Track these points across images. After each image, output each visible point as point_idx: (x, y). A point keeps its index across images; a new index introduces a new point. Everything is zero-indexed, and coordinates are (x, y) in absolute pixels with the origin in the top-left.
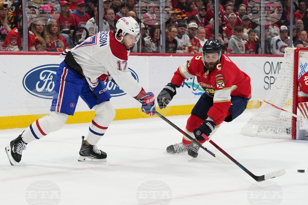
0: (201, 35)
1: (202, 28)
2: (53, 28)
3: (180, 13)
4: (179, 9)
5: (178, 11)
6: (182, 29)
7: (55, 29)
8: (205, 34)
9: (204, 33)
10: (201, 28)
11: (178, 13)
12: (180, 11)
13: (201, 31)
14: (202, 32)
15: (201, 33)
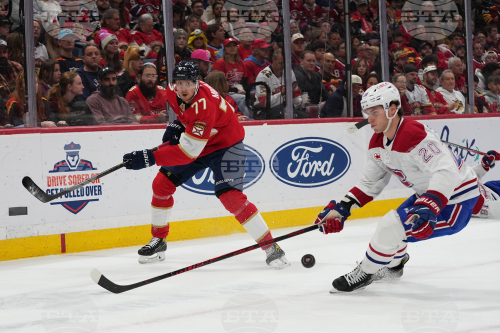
0: (448, 82)
1: (449, 72)
3: (413, 53)
4: (412, 48)
5: (411, 50)
6: (413, 75)
8: (454, 80)
9: (452, 79)
10: (447, 72)
11: (409, 54)
12: (413, 51)
13: (447, 77)
14: (449, 77)
15: (448, 79)
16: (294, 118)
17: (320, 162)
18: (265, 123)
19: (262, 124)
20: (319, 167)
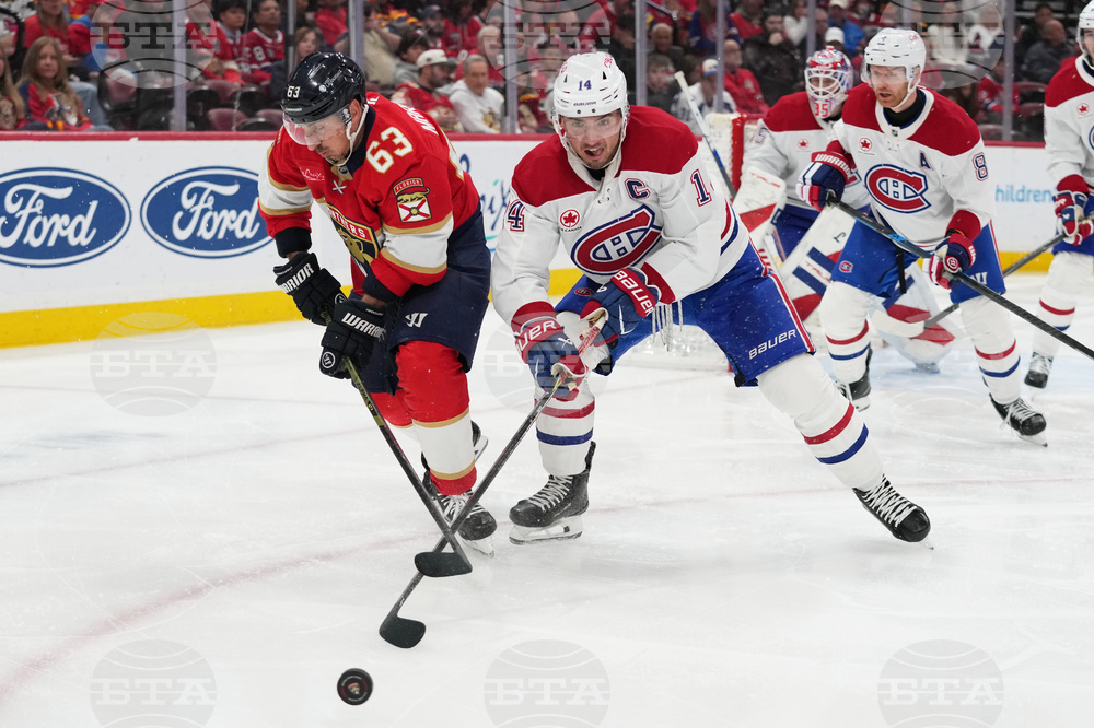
0: (475, 79)
2: (43, 62)
7: (48, 65)
10: (475, 60)
13: (475, 70)
15: (475, 75)
16: (188, 129)
17: (233, 213)
18: (134, 136)
19: (127, 138)
20: (232, 222)
